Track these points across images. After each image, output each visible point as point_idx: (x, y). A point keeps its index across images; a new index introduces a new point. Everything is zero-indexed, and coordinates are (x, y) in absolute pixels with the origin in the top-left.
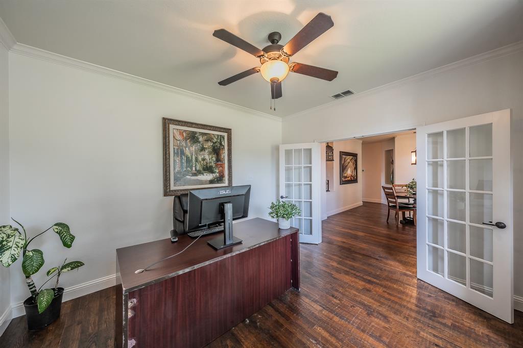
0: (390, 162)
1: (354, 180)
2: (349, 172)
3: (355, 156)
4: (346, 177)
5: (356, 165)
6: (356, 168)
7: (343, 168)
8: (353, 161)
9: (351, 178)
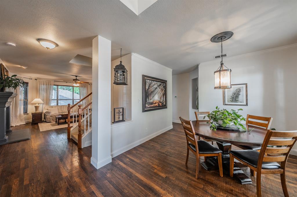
0: (195, 90)
1: (163, 106)
2: (156, 98)
3: (164, 82)
4: (152, 103)
5: (166, 91)
6: (165, 94)
7: (146, 94)
8: (162, 87)
9: (159, 104)
